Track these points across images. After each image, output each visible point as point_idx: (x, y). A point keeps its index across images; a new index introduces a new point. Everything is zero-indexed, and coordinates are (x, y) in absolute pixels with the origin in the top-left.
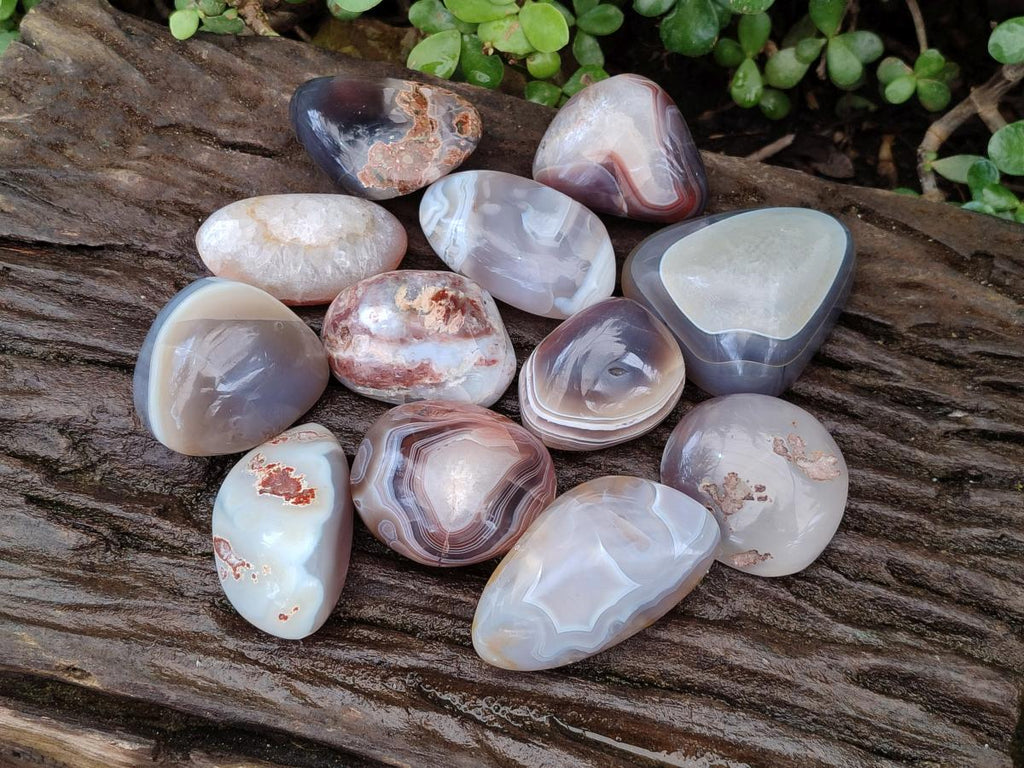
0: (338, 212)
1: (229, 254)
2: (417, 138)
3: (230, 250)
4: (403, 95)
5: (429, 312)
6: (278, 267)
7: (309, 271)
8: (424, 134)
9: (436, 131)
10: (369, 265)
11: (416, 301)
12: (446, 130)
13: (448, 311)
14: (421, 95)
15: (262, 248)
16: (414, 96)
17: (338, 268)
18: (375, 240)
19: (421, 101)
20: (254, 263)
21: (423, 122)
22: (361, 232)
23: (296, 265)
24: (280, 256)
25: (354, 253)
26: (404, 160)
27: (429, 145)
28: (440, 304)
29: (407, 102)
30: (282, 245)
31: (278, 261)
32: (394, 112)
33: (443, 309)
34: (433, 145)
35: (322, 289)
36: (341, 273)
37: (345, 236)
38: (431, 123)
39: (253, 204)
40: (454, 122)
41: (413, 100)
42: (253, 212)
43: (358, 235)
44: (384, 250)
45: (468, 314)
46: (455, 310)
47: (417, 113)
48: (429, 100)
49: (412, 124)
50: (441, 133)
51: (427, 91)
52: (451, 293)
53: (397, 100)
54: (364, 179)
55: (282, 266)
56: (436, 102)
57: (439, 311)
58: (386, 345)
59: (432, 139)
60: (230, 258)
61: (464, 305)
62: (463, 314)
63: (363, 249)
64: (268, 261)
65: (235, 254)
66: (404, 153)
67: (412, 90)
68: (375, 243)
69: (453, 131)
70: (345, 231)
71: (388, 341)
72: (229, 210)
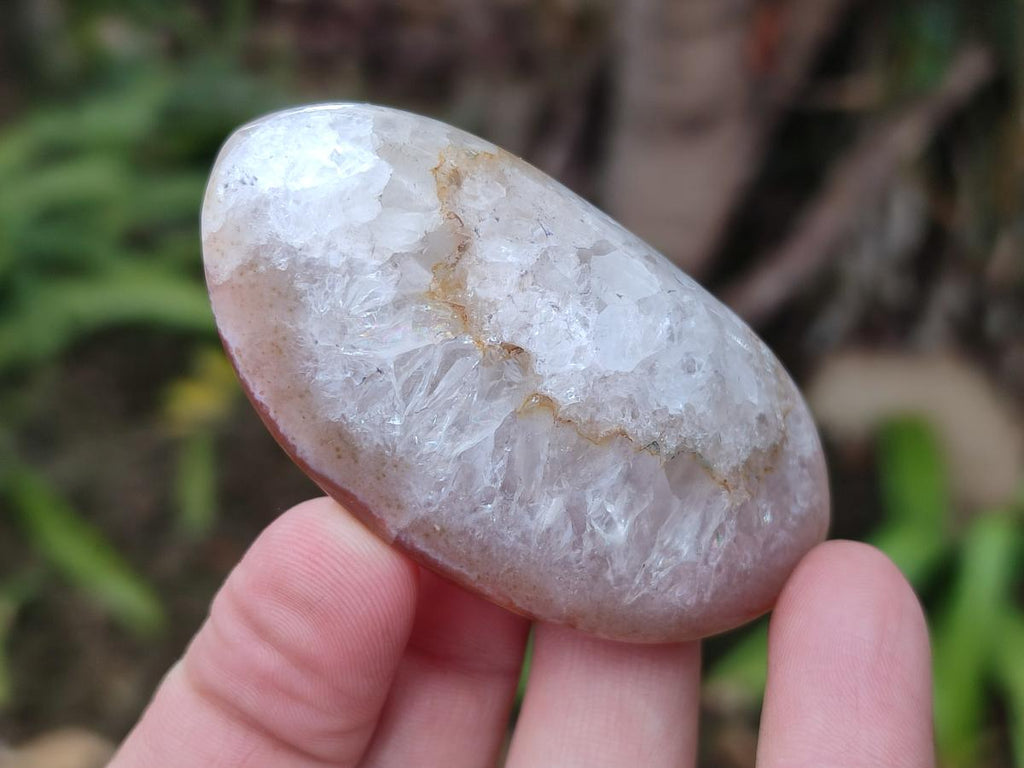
0: (702, 360)
1: (290, 251)
3: (297, 242)
6: (407, 394)
7: (488, 474)
10: (676, 576)
15: (398, 304)
17: (579, 529)
18: (743, 517)
20: (343, 331)
22: (722, 467)
23: (460, 426)
24: (435, 370)
25: (659, 517)
30: (468, 341)
31: (418, 376)
35: (485, 549)
36: (577, 544)
37: (671, 444)
39: (474, 157)
42: (456, 179)
43: (708, 469)
44: (745, 565)
55: (419, 398)
60: (282, 263)
63: (695, 517)
64: (388, 355)
65: (308, 265)
68: (739, 526)
70: (686, 430)
72: (388, 124)
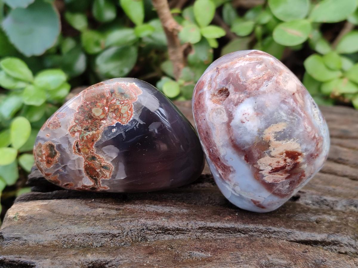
2: (91, 133)
4: (107, 174)
5: (273, 157)
8: (85, 138)
9: (73, 143)
11: (278, 142)
12: (65, 146)
13: (283, 168)
14: (91, 177)
16: (98, 175)
19: (91, 172)
21: (87, 150)
26: (101, 111)
27: (79, 128)
28: (285, 160)
29: (103, 167)
32: (115, 156)
33: (282, 164)
34: (75, 129)
38: (79, 150)
40: (58, 155)
41: (98, 170)
45: (289, 180)
46: (287, 172)
47: (93, 158)
48: (84, 174)
49: (97, 147)
50: (69, 143)
51: (87, 182)
52: (300, 160)
53: (113, 168)
54: (135, 89)
56: (77, 173)
57: (278, 162)
58: (227, 138)
59: (77, 134)
61: (295, 174)
62: (286, 178)
66: (102, 117)
67: (100, 180)
69: (59, 146)
71: (231, 138)
